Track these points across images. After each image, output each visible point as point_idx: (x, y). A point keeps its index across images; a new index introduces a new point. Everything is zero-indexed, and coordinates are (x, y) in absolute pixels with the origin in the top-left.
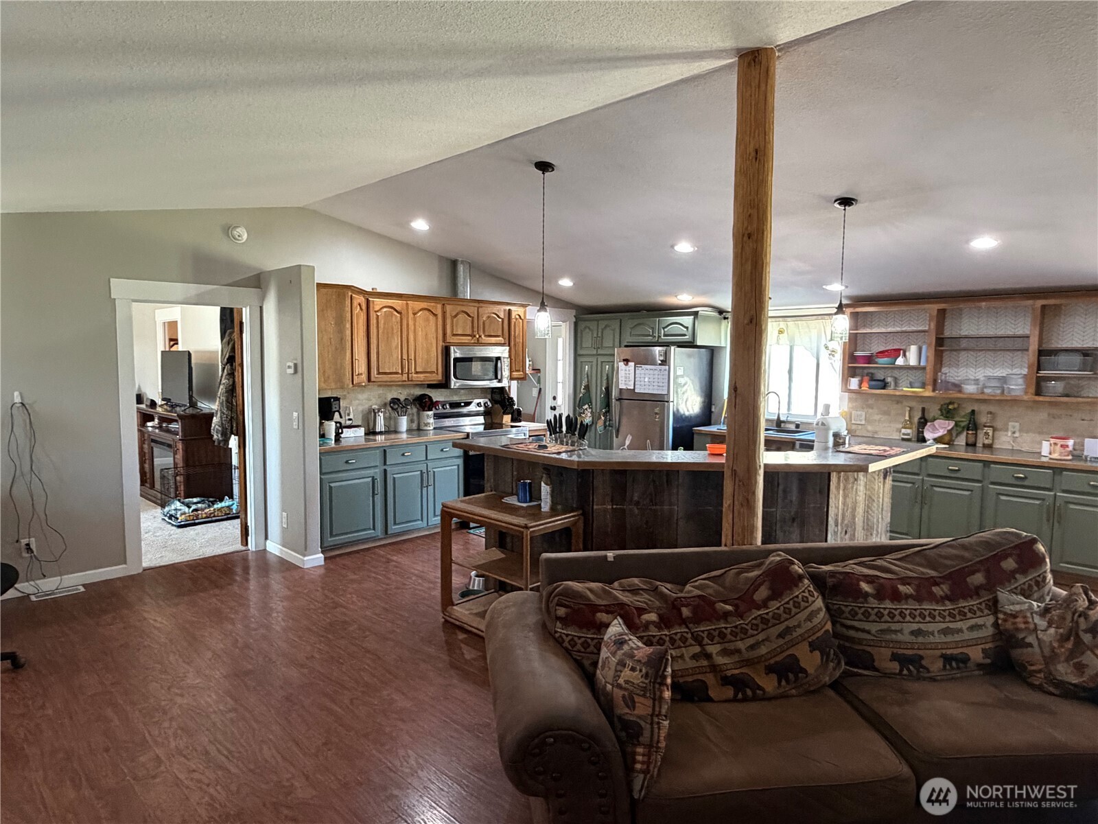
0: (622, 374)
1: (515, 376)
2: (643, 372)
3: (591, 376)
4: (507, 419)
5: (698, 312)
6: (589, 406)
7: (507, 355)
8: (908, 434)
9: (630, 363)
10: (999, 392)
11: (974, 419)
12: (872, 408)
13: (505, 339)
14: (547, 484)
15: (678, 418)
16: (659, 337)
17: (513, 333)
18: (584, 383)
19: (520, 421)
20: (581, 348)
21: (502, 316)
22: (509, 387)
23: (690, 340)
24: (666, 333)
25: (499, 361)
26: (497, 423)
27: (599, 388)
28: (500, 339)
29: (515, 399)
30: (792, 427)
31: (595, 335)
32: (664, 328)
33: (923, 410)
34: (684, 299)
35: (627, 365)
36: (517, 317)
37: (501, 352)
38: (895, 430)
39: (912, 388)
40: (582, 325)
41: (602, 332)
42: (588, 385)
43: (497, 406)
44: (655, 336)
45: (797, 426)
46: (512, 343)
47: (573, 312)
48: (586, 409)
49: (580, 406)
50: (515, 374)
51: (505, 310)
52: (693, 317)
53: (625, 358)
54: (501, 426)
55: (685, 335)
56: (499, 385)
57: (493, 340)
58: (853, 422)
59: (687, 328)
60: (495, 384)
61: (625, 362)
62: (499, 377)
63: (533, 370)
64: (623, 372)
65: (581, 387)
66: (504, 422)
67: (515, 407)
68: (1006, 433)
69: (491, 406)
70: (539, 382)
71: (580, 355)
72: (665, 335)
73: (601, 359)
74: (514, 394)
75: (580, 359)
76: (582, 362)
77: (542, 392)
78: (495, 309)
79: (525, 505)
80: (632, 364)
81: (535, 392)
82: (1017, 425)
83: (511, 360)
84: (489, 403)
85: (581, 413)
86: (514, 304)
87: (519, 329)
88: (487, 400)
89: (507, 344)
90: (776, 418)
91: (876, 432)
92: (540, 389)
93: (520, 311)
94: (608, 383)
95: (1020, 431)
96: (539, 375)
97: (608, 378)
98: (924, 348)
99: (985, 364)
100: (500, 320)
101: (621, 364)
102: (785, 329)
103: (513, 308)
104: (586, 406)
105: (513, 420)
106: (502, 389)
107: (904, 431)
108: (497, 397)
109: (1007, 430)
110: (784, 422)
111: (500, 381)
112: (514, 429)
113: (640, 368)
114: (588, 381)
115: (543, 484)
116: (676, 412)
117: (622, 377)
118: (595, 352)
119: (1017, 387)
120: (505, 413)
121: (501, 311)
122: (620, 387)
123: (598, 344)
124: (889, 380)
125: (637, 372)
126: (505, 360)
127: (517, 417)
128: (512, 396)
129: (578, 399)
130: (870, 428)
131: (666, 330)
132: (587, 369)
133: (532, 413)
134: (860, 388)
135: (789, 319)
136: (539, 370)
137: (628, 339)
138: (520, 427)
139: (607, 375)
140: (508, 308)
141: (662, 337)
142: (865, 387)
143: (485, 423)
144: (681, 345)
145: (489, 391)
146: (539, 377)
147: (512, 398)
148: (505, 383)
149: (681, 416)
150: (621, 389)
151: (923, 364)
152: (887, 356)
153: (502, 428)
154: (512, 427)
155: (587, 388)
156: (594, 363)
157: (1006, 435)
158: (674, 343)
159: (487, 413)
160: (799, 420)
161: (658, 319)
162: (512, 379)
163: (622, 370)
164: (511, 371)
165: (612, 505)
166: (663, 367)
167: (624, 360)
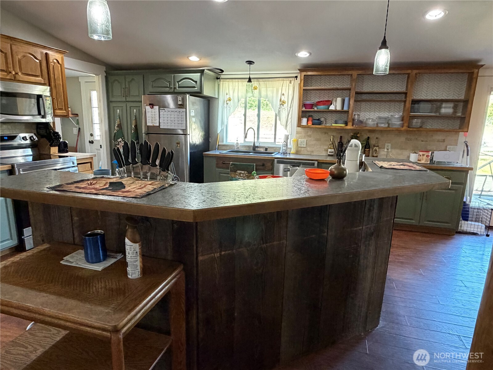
0: (148, 115)
1: (59, 114)
2: (165, 113)
3: (122, 118)
4: (54, 150)
5: (204, 70)
6: (122, 139)
7: (48, 94)
8: (332, 152)
9: (155, 107)
10: (387, 125)
11: (369, 142)
12: (311, 137)
13: (44, 80)
14: (134, 241)
15: (193, 147)
16: (175, 88)
17: (52, 75)
18: (117, 122)
19: (67, 152)
20: (113, 96)
21: (39, 58)
22: (54, 123)
23: (199, 91)
24: (180, 86)
25: (41, 99)
26: (45, 154)
27: (129, 127)
28: (39, 79)
29: (60, 133)
30: (262, 150)
31: (124, 87)
32: (178, 82)
33: (341, 137)
34: (194, 60)
35: (152, 108)
36: (55, 61)
37: (43, 90)
38: (324, 149)
39: (336, 124)
40: (111, 79)
41: (129, 85)
42: (120, 124)
43: (44, 140)
44: (172, 88)
45: (266, 149)
46: (53, 84)
47: (104, 68)
48: (120, 142)
49: (115, 140)
50: (58, 112)
51: (42, 53)
52: (200, 74)
53: (151, 103)
54: (49, 157)
55: (194, 87)
56: (43, 120)
57: (33, 79)
58: (299, 146)
59: (196, 82)
60: (39, 120)
61: (151, 106)
62: (42, 113)
63: (72, 114)
64: (150, 113)
65: (115, 126)
66: (51, 153)
67: (61, 140)
68: (383, 150)
69: (36, 139)
70: (78, 123)
71: (111, 102)
72: (179, 87)
73: (129, 105)
74: (58, 129)
75: (112, 105)
76: (114, 107)
77: (81, 130)
78: (32, 50)
79: (98, 267)
80: (156, 108)
81: (75, 131)
82: (390, 145)
83: (53, 99)
84: (35, 137)
85: (117, 145)
86: (50, 49)
87: (58, 72)
88: (32, 134)
89: (48, 84)
90: (252, 145)
91: (313, 152)
92: (79, 129)
93: (58, 56)
94: (136, 122)
95: (392, 148)
96: (77, 118)
97: (136, 119)
98: (347, 100)
99: (375, 110)
100: (38, 61)
101: (148, 108)
102: (258, 86)
103: (50, 53)
104: (120, 140)
105: (60, 151)
106: (47, 124)
107: (329, 150)
108: (43, 132)
109: (384, 148)
110: (257, 147)
111: (44, 117)
112: (61, 159)
113: (163, 111)
114: (120, 121)
115: (127, 240)
116: (191, 143)
117: (149, 117)
118: (124, 100)
119: (396, 122)
120: (52, 145)
121: (39, 53)
122: (148, 125)
123: (127, 93)
124: (322, 119)
125: (160, 114)
126: (48, 98)
127: (64, 148)
128: (57, 131)
129: (113, 135)
130: (308, 149)
131: (179, 83)
132: (118, 112)
133: (75, 146)
134: (307, 124)
135: (261, 80)
136: (77, 114)
137: (151, 89)
138: (67, 156)
139: (135, 116)
140: (45, 51)
141: (177, 89)
142: (310, 124)
143: (33, 154)
144: (193, 94)
145: (35, 127)
146: (78, 120)
147: (57, 133)
148: (49, 119)
149: (194, 145)
150: (148, 126)
151: (345, 108)
152: (324, 105)
153: (51, 158)
154: (60, 157)
155: (120, 126)
156: (124, 108)
157: (384, 151)
158: (188, 93)
159: (33, 146)
160: (266, 145)
161: (173, 75)
162: (55, 116)
163: (148, 112)
164: (54, 110)
165: (221, 252)
166: (181, 110)
167: (150, 104)
